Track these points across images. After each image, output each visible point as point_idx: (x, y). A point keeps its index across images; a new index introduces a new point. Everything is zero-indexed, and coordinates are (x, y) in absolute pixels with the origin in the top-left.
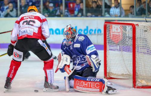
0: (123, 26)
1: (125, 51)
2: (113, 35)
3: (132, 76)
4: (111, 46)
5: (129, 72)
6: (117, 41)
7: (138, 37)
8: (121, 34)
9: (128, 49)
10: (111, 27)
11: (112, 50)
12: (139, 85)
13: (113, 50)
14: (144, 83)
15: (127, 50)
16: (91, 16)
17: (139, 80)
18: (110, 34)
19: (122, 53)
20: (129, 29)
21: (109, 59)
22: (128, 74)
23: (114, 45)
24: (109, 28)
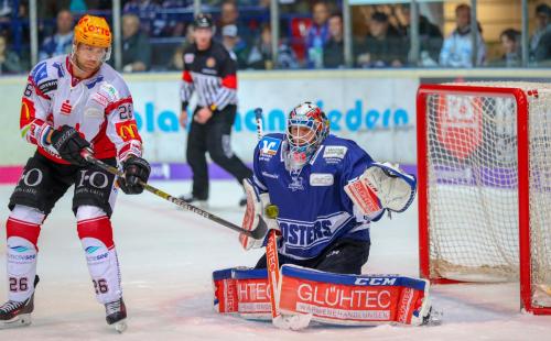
1: (492, 185)
2: (450, 129)
3: (518, 272)
4: (442, 168)
5: (506, 260)
7: (538, 136)
8: (475, 126)
9: (502, 177)
10: (443, 102)
11: (445, 181)
12: (543, 303)
13: (450, 182)
15: (497, 181)
16: (372, 66)
17: (542, 286)
19: (480, 193)
20: (505, 107)
21: (437, 213)
22: (505, 268)
23: (452, 164)
24: (436, 107)
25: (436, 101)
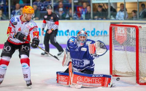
0: (127, 28)
2: (118, 36)
3: (136, 74)
4: (116, 46)
5: (132, 70)
7: (141, 38)
8: (125, 35)
9: (132, 49)
10: (116, 29)
12: (142, 82)
13: (118, 50)
15: (130, 50)
16: (98, 19)
17: (142, 77)
18: (115, 35)
19: (126, 53)
20: (133, 30)
21: (114, 58)
22: (132, 73)
23: (118, 45)
24: (115, 30)
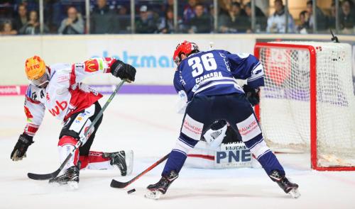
0: (291, 51)
1: (296, 99)
2: (273, 67)
3: (310, 148)
4: (268, 89)
5: (303, 141)
6: (281, 79)
7: (321, 72)
9: (301, 94)
10: (269, 52)
11: (269, 97)
12: (324, 165)
14: (333, 161)
15: (299, 97)
17: (324, 156)
18: (266, 66)
19: (289, 103)
20: (303, 55)
21: (265, 115)
22: (303, 145)
23: (273, 87)
24: (265, 55)
25: (265, 52)
